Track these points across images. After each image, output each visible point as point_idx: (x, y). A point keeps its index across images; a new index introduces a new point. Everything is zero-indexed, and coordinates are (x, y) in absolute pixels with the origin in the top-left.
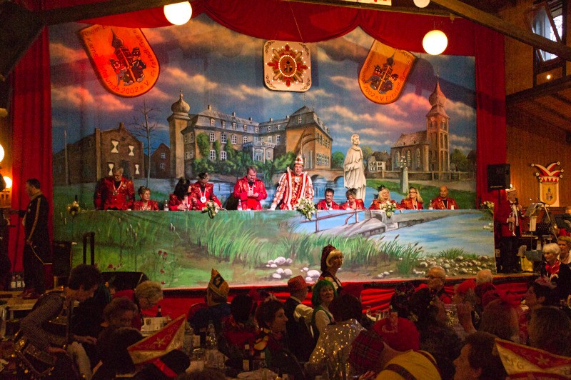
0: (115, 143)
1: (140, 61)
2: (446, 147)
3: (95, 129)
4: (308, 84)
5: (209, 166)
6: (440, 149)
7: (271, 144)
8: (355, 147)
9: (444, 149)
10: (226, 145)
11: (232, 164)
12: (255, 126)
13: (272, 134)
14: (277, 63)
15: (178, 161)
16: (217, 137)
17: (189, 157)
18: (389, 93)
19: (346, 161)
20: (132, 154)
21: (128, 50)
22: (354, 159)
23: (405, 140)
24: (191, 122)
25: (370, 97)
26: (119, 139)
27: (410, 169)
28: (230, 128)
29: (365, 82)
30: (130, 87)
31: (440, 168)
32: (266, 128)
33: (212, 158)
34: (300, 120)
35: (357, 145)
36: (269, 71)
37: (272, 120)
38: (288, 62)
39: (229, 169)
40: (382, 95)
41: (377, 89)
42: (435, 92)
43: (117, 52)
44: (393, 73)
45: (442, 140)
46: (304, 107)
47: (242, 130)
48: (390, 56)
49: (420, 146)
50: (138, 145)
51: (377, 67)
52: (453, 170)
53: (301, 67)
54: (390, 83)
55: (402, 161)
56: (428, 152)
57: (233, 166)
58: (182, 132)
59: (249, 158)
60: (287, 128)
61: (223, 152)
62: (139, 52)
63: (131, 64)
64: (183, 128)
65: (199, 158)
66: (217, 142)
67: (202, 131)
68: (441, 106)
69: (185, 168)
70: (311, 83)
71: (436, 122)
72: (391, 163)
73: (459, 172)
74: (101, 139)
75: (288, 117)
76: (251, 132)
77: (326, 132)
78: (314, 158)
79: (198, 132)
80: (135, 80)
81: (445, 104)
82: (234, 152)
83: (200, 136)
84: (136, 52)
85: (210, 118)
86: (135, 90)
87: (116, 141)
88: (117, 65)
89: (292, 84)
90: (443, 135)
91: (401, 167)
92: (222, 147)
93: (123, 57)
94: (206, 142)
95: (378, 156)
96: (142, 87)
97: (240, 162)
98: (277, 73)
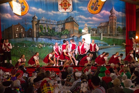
1: (24, 6)
3: (12, 25)
4: (71, 10)
5: (43, 34)
6: (114, 27)
7: (61, 27)
8: (86, 27)
10: (48, 28)
11: (49, 33)
12: (56, 22)
14: (62, 4)
20: (22, 31)
22: (86, 31)
24: (38, 22)
26: (18, 27)
28: (49, 23)
31: (113, 32)
32: (59, 23)
33: (44, 31)
34: (69, 20)
37: (61, 20)
38: (65, 3)
41: (93, 10)
42: (112, 9)
44: (98, 5)
46: (71, 16)
47: (52, 23)
50: (24, 29)
51: (93, 3)
53: (69, 5)
54: (97, 8)
59: (54, 31)
60: (65, 23)
63: (21, 7)
64: (36, 24)
66: (45, 27)
67: (41, 24)
69: (36, 34)
71: (112, 19)
72: (97, 31)
73: (120, 33)
74: (14, 27)
75: (66, 19)
77: (77, 23)
78: (73, 31)
80: (22, 11)
81: (115, 13)
82: (50, 30)
85: (43, 21)
86: (22, 14)
89: (66, 10)
90: (115, 22)
91: (101, 32)
94: (42, 27)
95: (93, 30)
96: (24, 13)
97: (52, 33)
98: (62, 7)
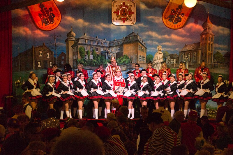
0: (41, 52)
1: (52, 14)
2: (212, 50)
3: (32, 46)
4: (134, 21)
5: (84, 62)
6: (208, 52)
7: (115, 51)
9: (210, 52)
10: (93, 52)
11: (96, 61)
12: (107, 43)
13: (116, 46)
14: (118, 11)
15: (70, 60)
16: (88, 48)
17: (75, 58)
18: (179, 23)
19: (154, 59)
20: (48, 57)
21: (47, 9)
22: (159, 58)
23: (187, 48)
24: (76, 42)
25: (168, 26)
26: (42, 51)
27: (189, 62)
28: (95, 44)
29: (166, 18)
30: (48, 26)
31: (207, 62)
32: (113, 43)
33: (86, 58)
34: (131, 39)
35: (160, 51)
36: (114, 16)
37: (116, 39)
38: (124, 10)
39: (94, 64)
40: (175, 25)
41: (172, 22)
42: (206, 21)
43: (42, 10)
44: (181, 13)
45: (209, 47)
46: (133, 33)
47: (100, 45)
48: (180, 4)
49: (196, 50)
50: (51, 53)
51: (173, 11)
52: (215, 62)
53: (131, 13)
54: (180, 18)
55: (185, 58)
56: (200, 54)
57: (96, 62)
58: (72, 47)
59: (104, 58)
60: (123, 43)
61: (92, 55)
62: (52, 10)
63: (48, 16)
64: (72, 45)
65: (79, 59)
66: (88, 51)
67: (81, 46)
68: (209, 29)
69: (73, 63)
70: (136, 20)
71: (206, 38)
72: (179, 60)
73: (219, 64)
74: (35, 51)
75: (124, 38)
76: (106, 46)
77: (144, 45)
78: (137, 58)
79: (79, 46)
80: (50, 23)
81: (212, 28)
82: (96, 55)
83: (80, 48)
84: (50, 9)
85: (85, 39)
86: (50, 27)
87: (41, 51)
88: (42, 16)
89: (126, 22)
90: (210, 44)
91: (185, 61)
92: (91, 53)
93: (45, 13)
94: (84, 51)
95: (172, 57)
96: (53, 26)
97: (99, 60)
98: (118, 16)
